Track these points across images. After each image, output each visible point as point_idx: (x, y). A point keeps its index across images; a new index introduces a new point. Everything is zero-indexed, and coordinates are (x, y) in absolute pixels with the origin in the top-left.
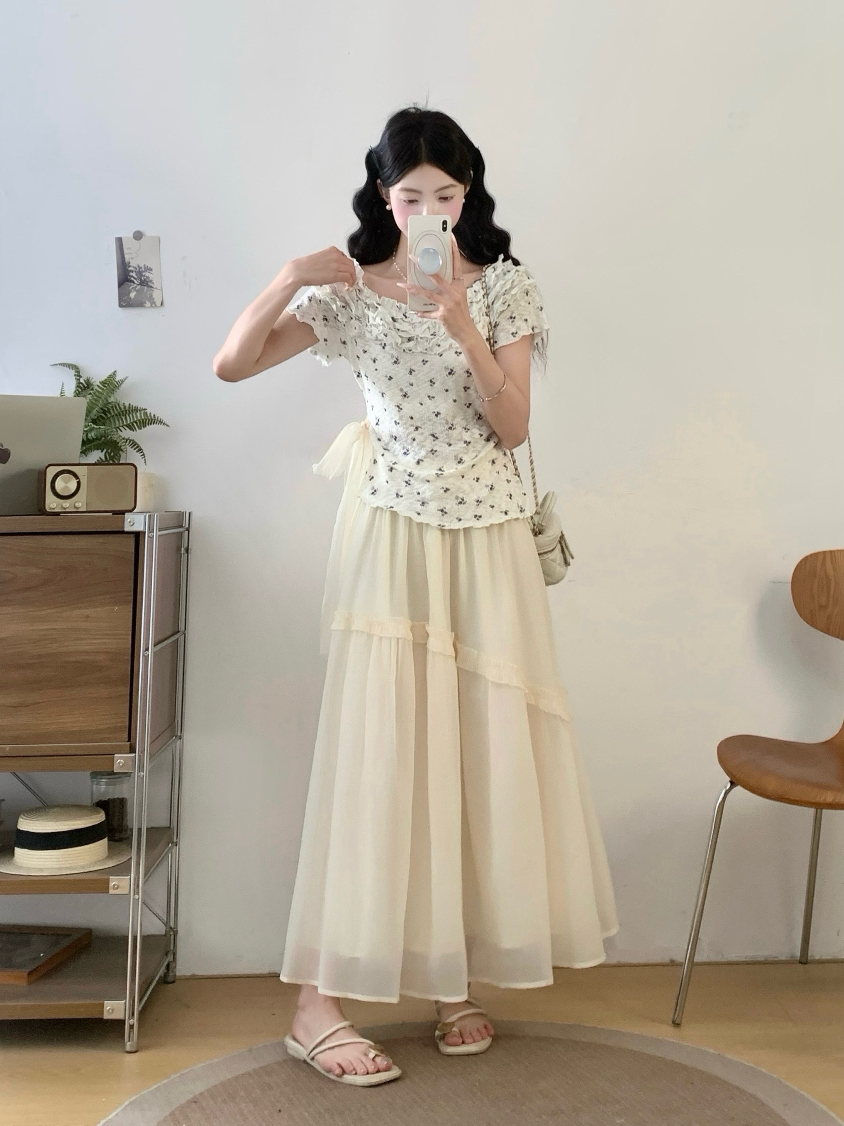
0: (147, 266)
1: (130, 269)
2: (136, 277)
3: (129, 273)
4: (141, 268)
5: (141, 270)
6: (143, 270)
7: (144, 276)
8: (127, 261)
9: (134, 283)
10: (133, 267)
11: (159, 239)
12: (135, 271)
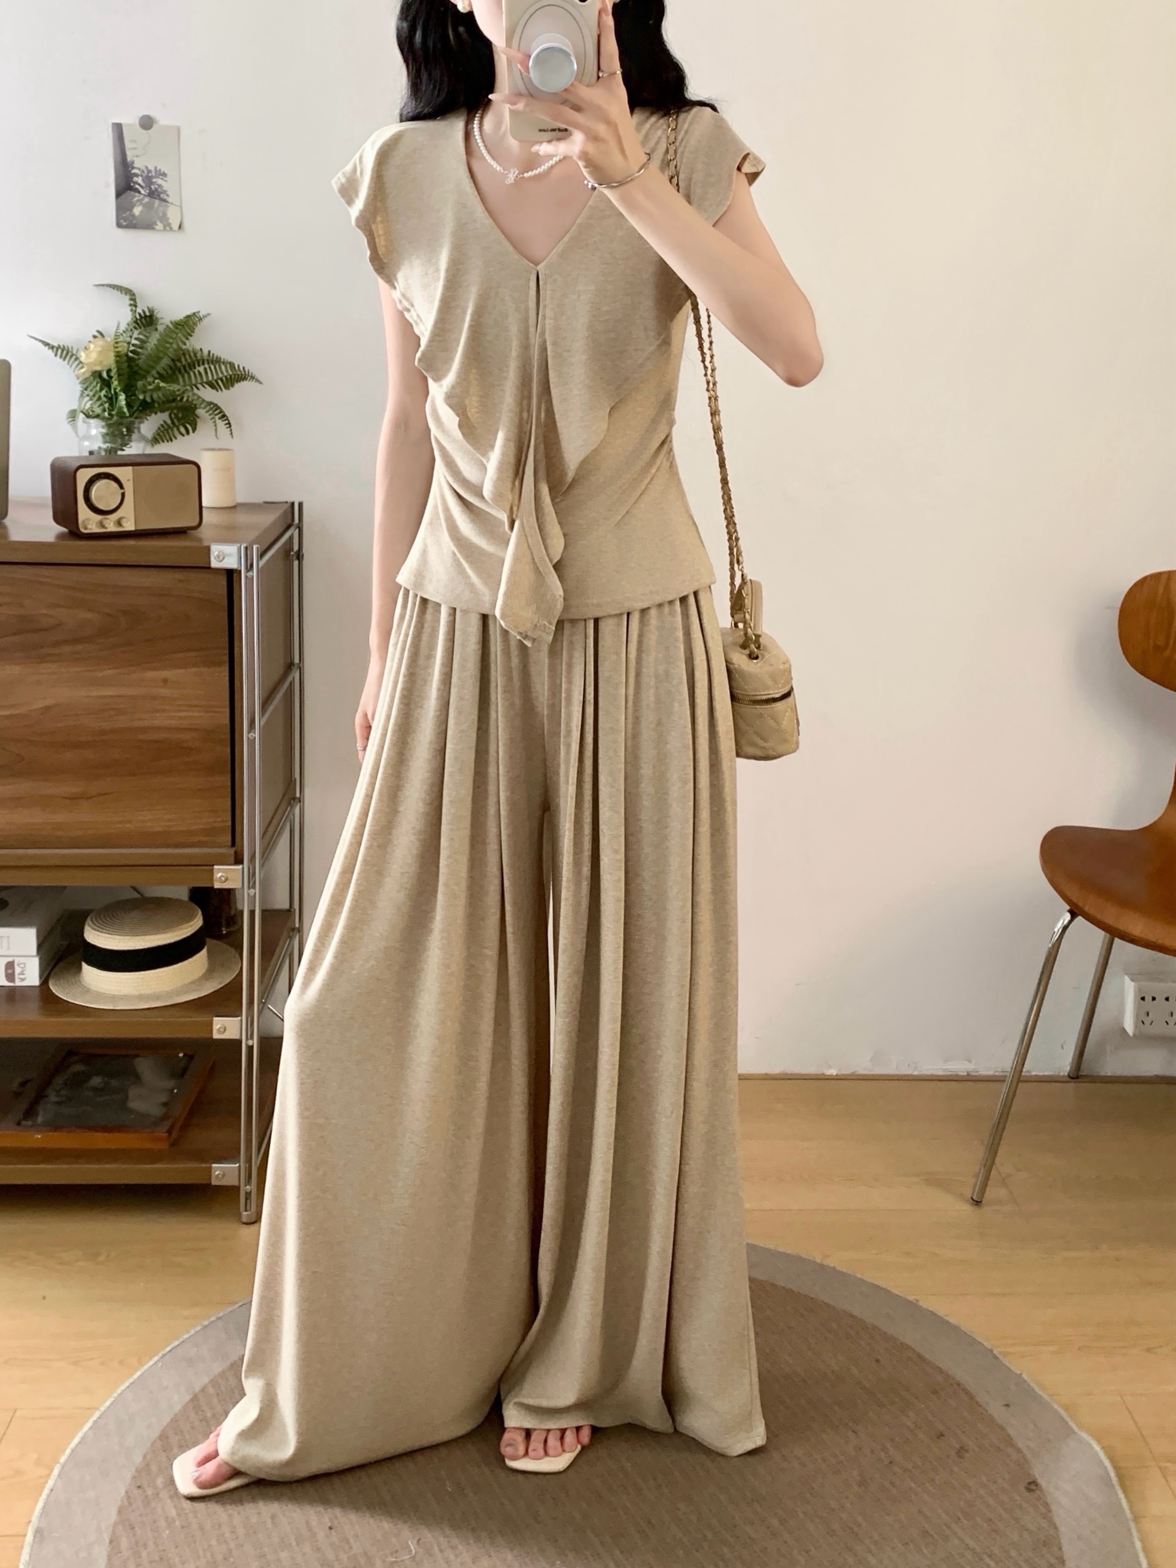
0: (160, 170)
1: (134, 171)
2: (142, 184)
3: (132, 178)
4: (149, 171)
5: (150, 175)
6: (154, 174)
7: (155, 182)
8: (129, 159)
9: (139, 192)
10: (139, 169)
11: (179, 129)
12: (142, 176)
